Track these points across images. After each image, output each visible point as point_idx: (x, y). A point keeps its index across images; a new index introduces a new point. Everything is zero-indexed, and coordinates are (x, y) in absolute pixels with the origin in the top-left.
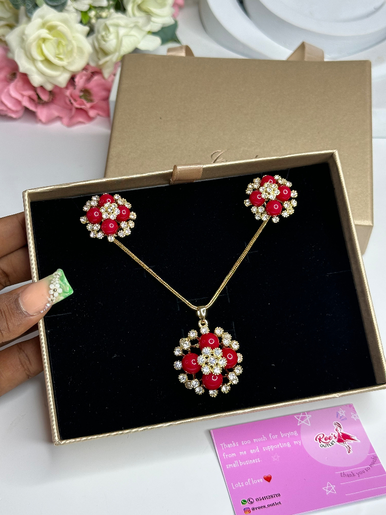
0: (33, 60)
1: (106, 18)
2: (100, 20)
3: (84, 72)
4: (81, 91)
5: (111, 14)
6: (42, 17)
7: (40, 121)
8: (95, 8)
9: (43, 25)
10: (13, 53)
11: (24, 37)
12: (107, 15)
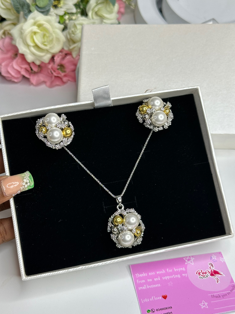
0: (28, 46)
1: (75, 20)
2: (71, 21)
3: (60, 54)
4: (58, 65)
5: (78, 18)
6: (34, 18)
7: (32, 84)
8: (68, 13)
9: (35, 24)
10: (15, 41)
11: (22, 31)
12: (76, 18)
